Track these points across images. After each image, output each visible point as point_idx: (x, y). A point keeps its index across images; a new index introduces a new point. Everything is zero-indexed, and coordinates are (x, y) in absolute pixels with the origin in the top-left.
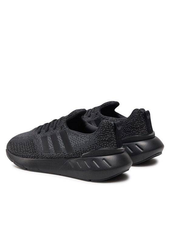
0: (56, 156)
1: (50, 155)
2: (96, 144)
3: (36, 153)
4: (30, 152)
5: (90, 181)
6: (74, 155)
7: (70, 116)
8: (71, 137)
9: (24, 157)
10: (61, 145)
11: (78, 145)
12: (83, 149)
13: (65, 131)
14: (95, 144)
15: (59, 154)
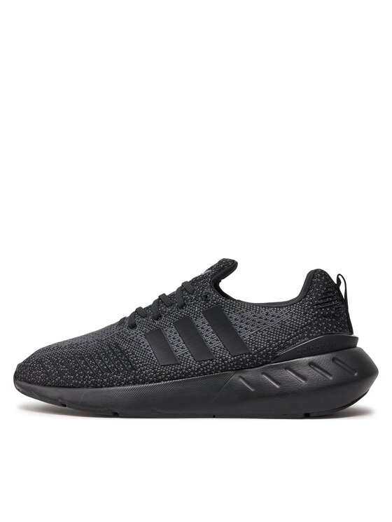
0: (198, 369)
1: (181, 370)
2: (310, 324)
3: (135, 370)
4: (118, 371)
5: (307, 416)
6: (253, 358)
7: (220, 270)
8: (239, 317)
9: (101, 387)
10: (209, 340)
11: (259, 334)
12: (277, 341)
13: (217, 304)
14: (308, 325)
15: (208, 364)
